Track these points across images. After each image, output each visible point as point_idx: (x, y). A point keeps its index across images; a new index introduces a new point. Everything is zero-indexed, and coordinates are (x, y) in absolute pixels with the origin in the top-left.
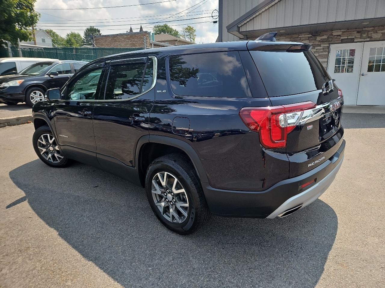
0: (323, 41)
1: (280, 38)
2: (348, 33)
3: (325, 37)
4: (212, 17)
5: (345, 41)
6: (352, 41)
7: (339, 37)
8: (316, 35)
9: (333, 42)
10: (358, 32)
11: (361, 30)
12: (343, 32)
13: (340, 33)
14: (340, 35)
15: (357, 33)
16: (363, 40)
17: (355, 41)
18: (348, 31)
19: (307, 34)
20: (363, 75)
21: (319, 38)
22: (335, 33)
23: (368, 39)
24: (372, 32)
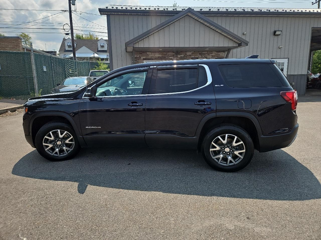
0: (181, 58)
1: (155, 54)
2: (194, 54)
3: (183, 56)
4: (64, 29)
7: (190, 56)
10: (200, 54)
12: (192, 53)
13: (190, 54)
14: (190, 55)
19: (172, 52)
21: (179, 56)
22: (188, 54)
24: (207, 55)
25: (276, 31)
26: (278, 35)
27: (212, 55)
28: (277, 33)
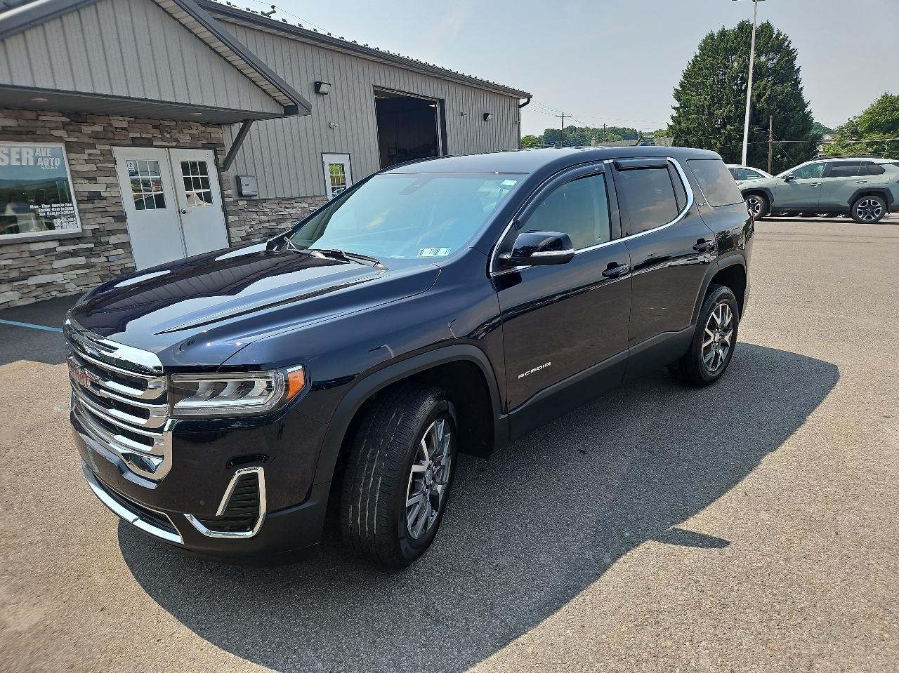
0: (96, 136)
2: (139, 126)
3: (98, 128)
5: (138, 142)
6: (148, 143)
7: (125, 132)
8: (80, 120)
9: (117, 141)
10: (155, 127)
11: (157, 123)
12: (130, 123)
13: (125, 125)
14: (126, 129)
15: (153, 128)
16: (166, 144)
17: (155, 143)
18: (139, 121)
19: (57, 114)
20: (184, 213)
21: (87, 129)
22: (116, 123)
23: (174, 144)
24: (176, 131)
25: (320, 83)
26: (323, 94)
27: (190, 132)
28: (324, 88)
